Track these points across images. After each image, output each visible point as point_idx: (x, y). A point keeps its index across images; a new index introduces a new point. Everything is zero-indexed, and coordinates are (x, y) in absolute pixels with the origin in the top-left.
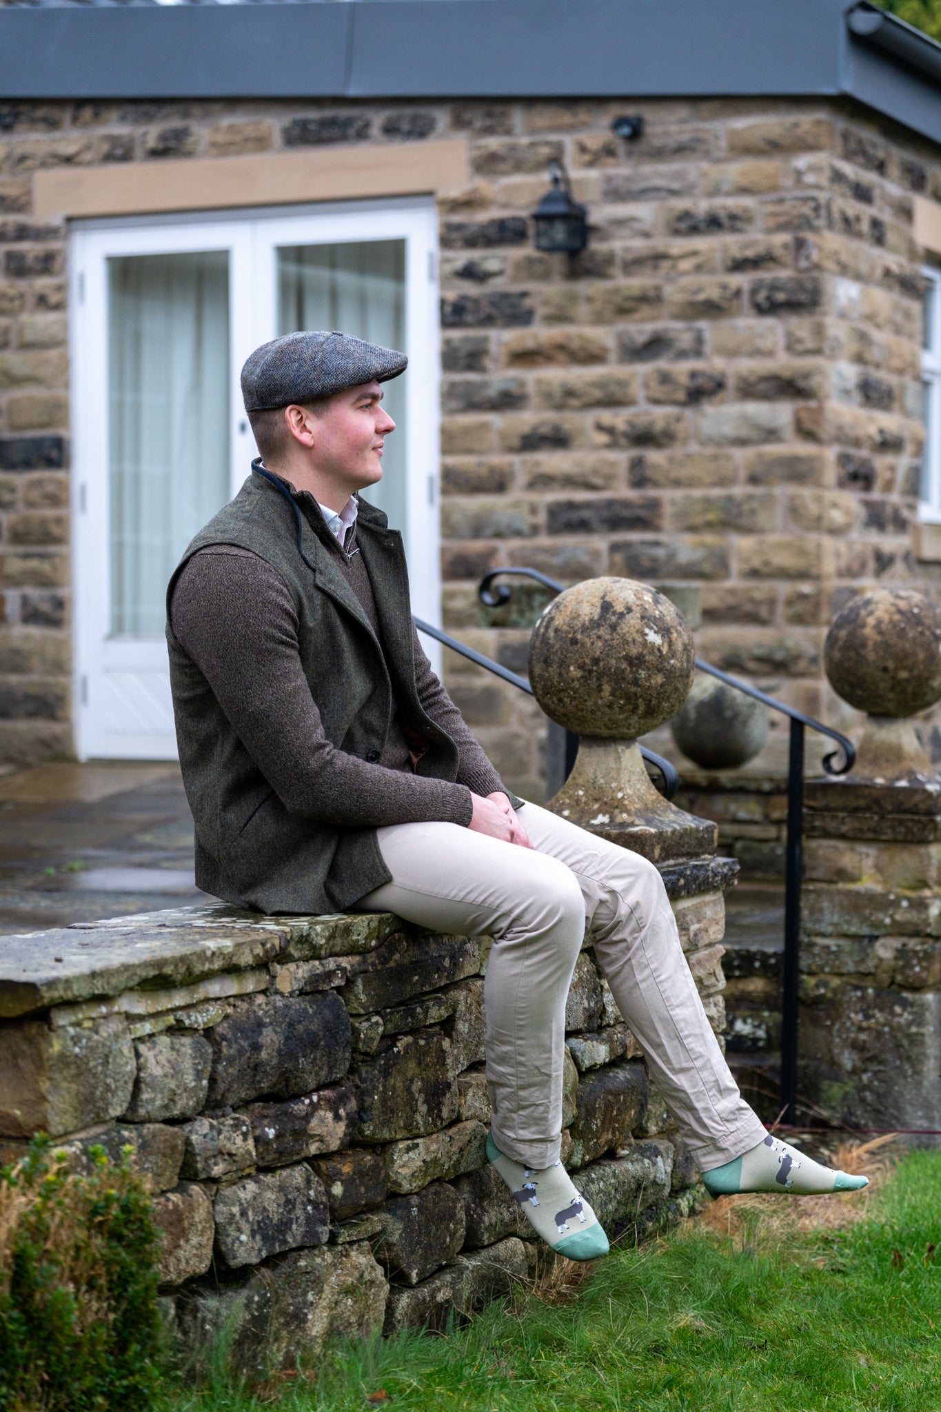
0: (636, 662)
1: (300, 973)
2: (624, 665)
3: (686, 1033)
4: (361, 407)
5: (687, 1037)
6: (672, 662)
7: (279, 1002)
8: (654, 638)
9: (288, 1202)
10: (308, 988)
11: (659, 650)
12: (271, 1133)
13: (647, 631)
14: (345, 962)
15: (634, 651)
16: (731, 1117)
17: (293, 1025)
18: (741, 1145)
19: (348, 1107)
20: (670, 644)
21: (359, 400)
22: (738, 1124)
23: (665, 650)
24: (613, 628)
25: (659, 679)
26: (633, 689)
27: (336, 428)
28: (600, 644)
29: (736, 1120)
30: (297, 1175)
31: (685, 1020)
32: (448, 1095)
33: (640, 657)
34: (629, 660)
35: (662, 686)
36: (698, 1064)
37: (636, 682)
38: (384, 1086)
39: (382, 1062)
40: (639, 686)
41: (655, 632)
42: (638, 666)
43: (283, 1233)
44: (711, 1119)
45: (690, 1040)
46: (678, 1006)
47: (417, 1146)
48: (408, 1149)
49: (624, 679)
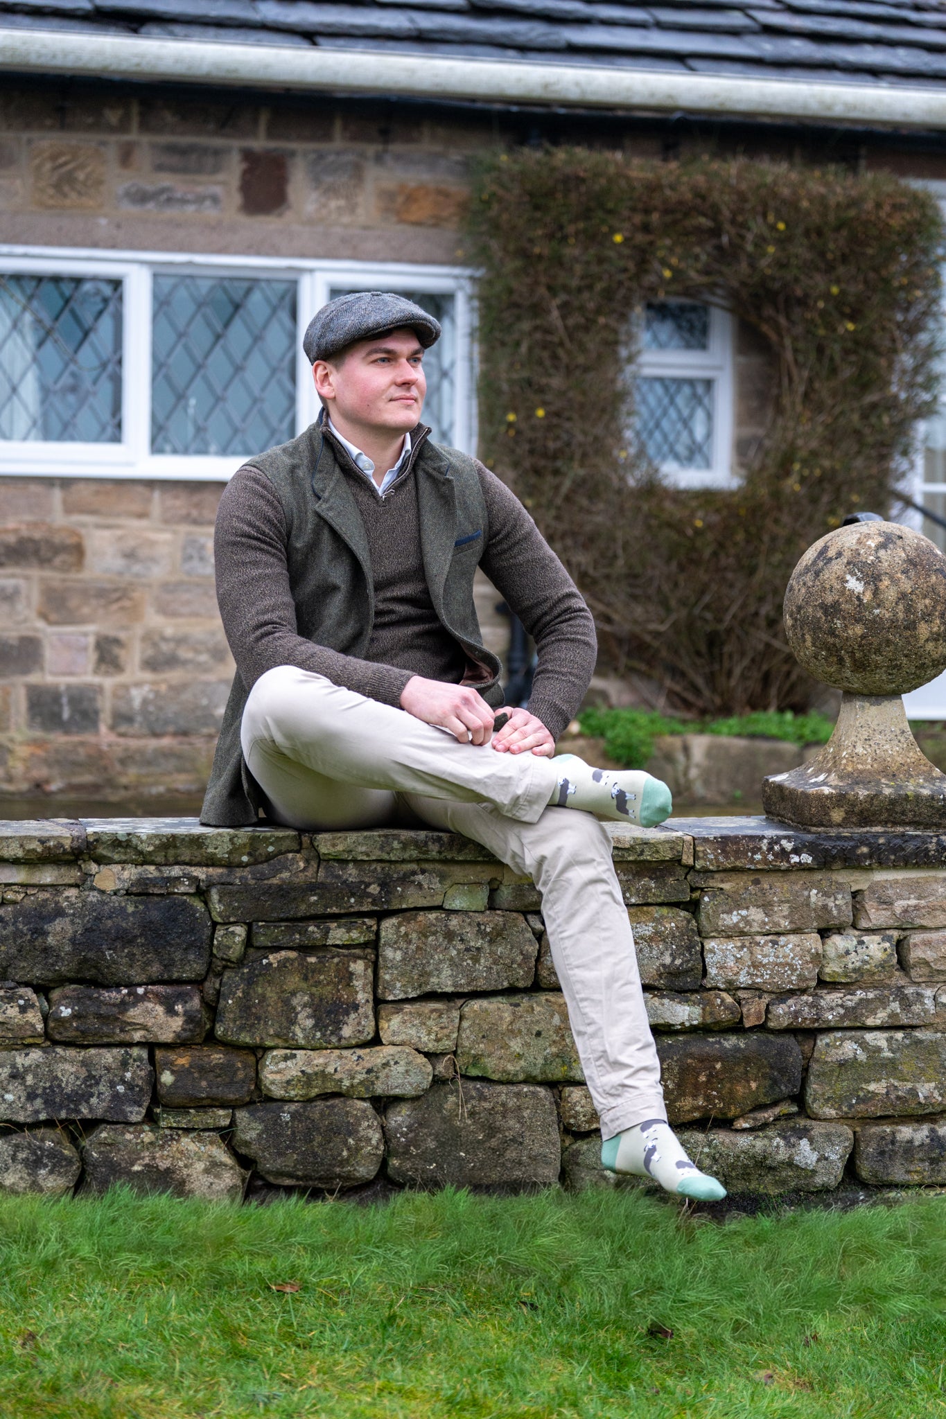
0: (832, 610)
1: (126, 874)
2: (820, 614)
3: (582, 996)
4: (374, 361)
5: (583, 1000)
6: (877, 611)
7: (93, 897)
8: (854, 585)
9: (90, 1077)
10: (134, 889)
11: (858, 598)
12: (66, 1012)
13: (848, 577)
14: (200, 873)
15: (829, 599)
16: (613, 1091)
17: (100, 920)
18: (617, 1123)
19: (188, 1006)
20: (876, 592)
21: (369, 354)
22: (620, 1101)
23: (867, 598)
24: (817, 574)
25: (859, 630)
26: (831, 640)
27: (348, 382)
28: (803, 591)
29: (619, 1095)
30: (109, 1057)
31: (582, 982)
32: (353, 1016)
33: (836, 605)
34: (824, 607)
35: (863, 637)
36: (590, 1030)
37: (832, 632)
38: (246, 994)
39: (246, 971)
40: (836, 636)
41: (858, 579)
42: (833, 615)
43: (77, 1103)
44: (595, 1088)
45: (585, 1004)
46: (578, 967)
47: (294, 1056)
48: (286, 1058)
49: (820, 628)
